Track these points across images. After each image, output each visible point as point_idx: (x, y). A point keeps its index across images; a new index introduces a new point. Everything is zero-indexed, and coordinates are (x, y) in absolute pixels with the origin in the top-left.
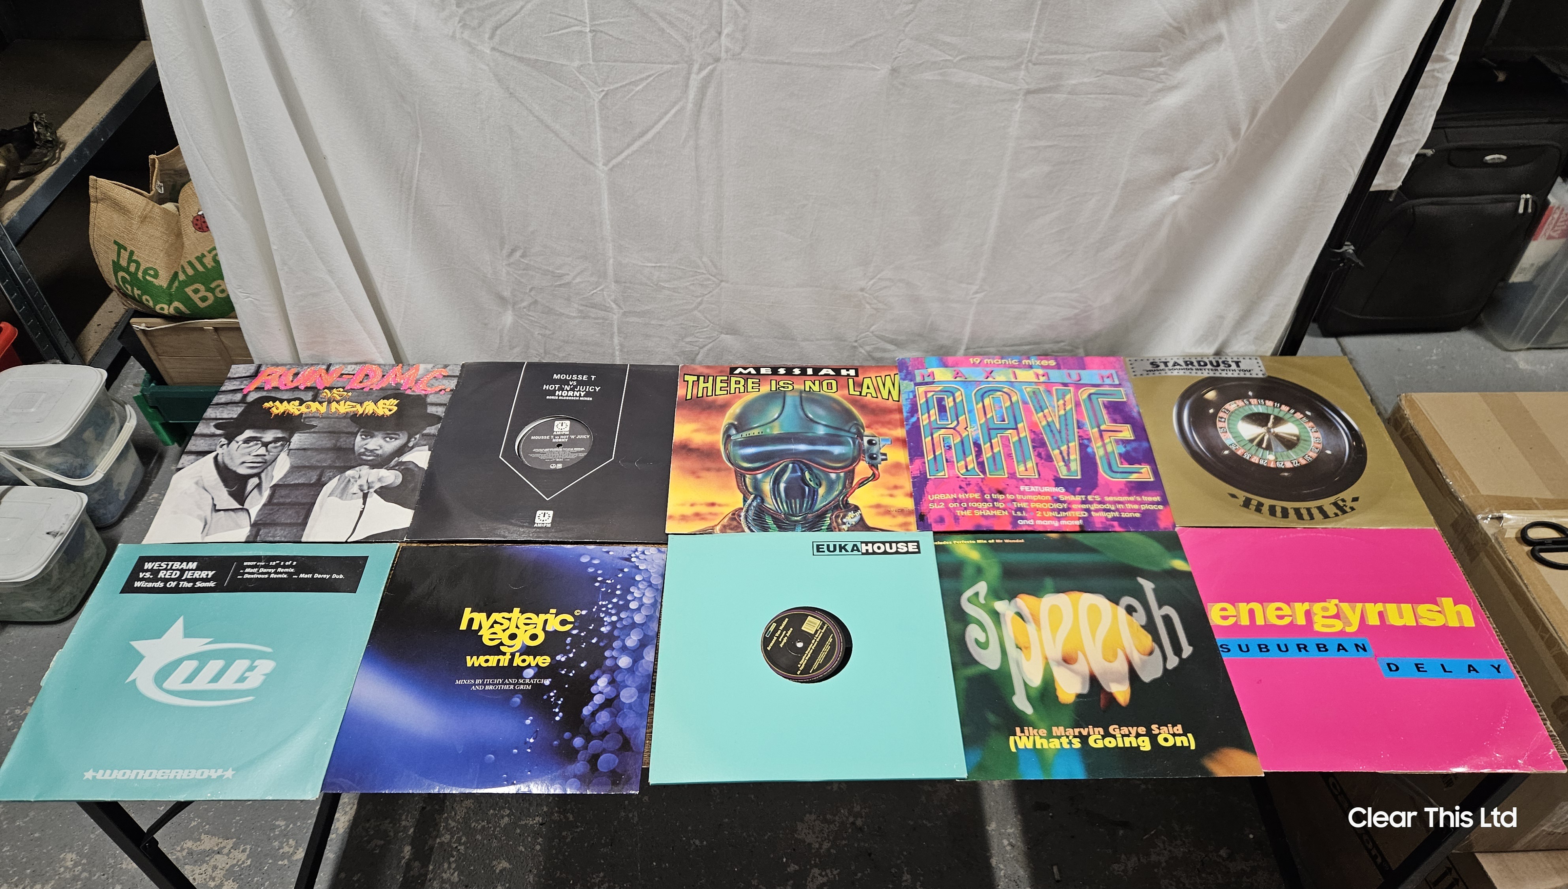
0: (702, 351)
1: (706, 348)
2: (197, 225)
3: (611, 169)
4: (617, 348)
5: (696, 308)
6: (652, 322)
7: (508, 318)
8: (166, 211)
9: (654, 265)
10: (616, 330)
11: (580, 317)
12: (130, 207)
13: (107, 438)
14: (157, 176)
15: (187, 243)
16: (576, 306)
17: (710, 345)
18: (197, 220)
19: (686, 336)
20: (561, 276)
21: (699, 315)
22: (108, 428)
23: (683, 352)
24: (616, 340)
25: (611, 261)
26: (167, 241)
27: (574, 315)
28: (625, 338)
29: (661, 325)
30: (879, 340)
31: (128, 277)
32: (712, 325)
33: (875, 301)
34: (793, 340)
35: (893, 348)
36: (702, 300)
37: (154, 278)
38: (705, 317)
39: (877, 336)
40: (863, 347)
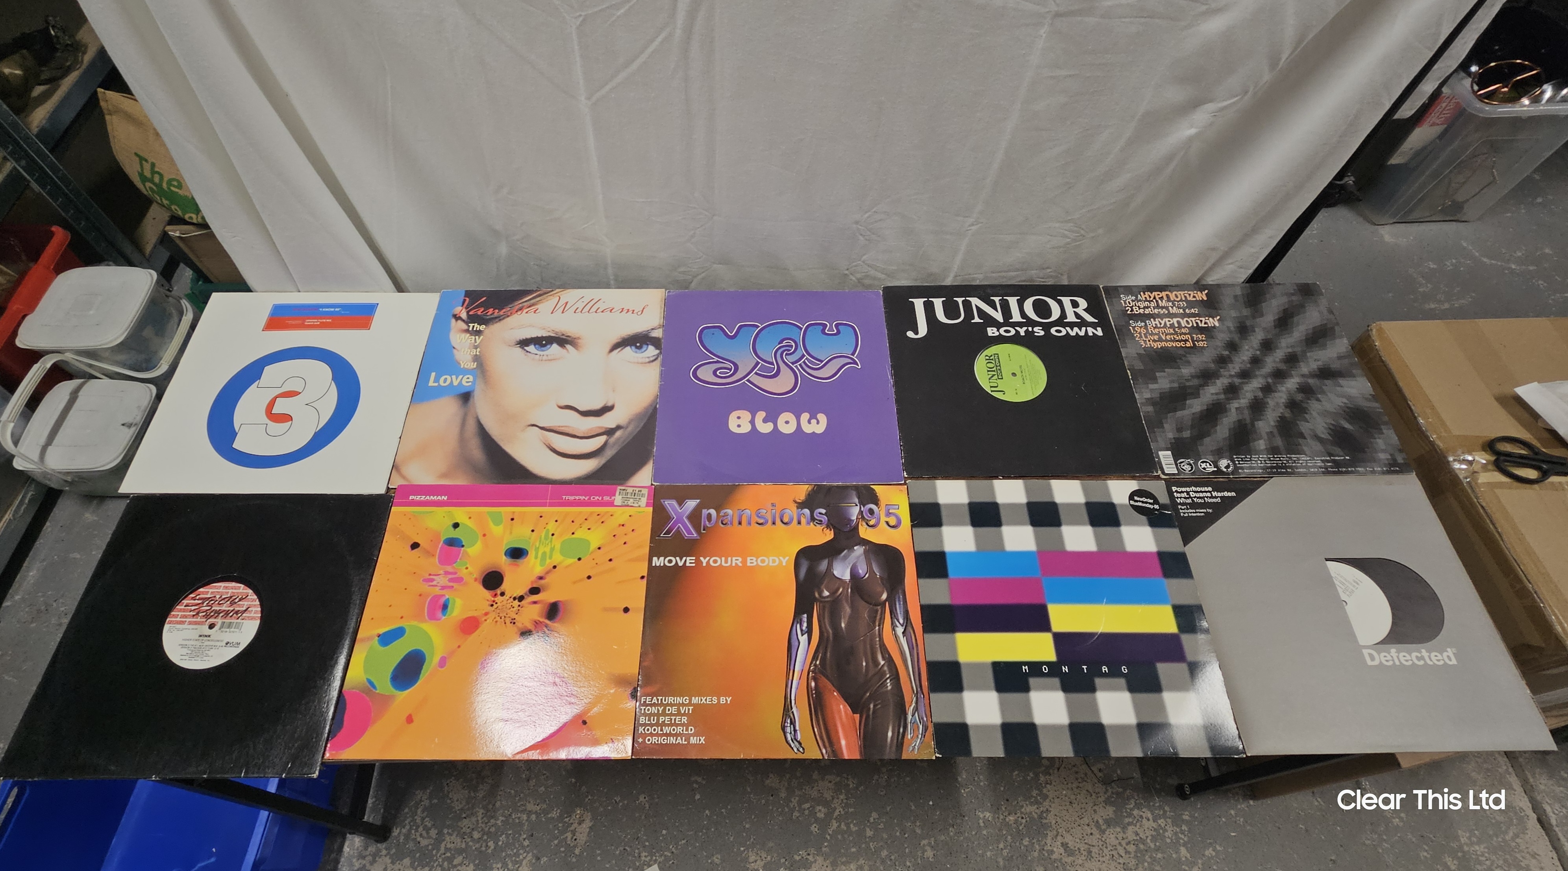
0: (696, 279)
1: (700, 277)
3: (595, 103)
4: (612, 278)
5: (689, 240)
6: (644, 258)
7: (503, 250)
9: (644, 200)
11: (574, 250)
12: (141, 119)
13: (167, 330)
16: (569, 239)
17: (703, 275)
19: (678, 266)
20: (550, 212)
21: (691, 246)
22: (166, 324)
23: (677, 281)
24: (610, 271)
25: (600, 197)
27: (568, 246)
28: (619, 269)
30: (870, 269)
31: (154, 188)
32: (704, 256)
33: (869, 233)
34: (785, 269)
35: (883, 276)
36: (694, 233)
37: (178, 188)
38: (698, 249)
39: (868, 265)
40: (853, 275)
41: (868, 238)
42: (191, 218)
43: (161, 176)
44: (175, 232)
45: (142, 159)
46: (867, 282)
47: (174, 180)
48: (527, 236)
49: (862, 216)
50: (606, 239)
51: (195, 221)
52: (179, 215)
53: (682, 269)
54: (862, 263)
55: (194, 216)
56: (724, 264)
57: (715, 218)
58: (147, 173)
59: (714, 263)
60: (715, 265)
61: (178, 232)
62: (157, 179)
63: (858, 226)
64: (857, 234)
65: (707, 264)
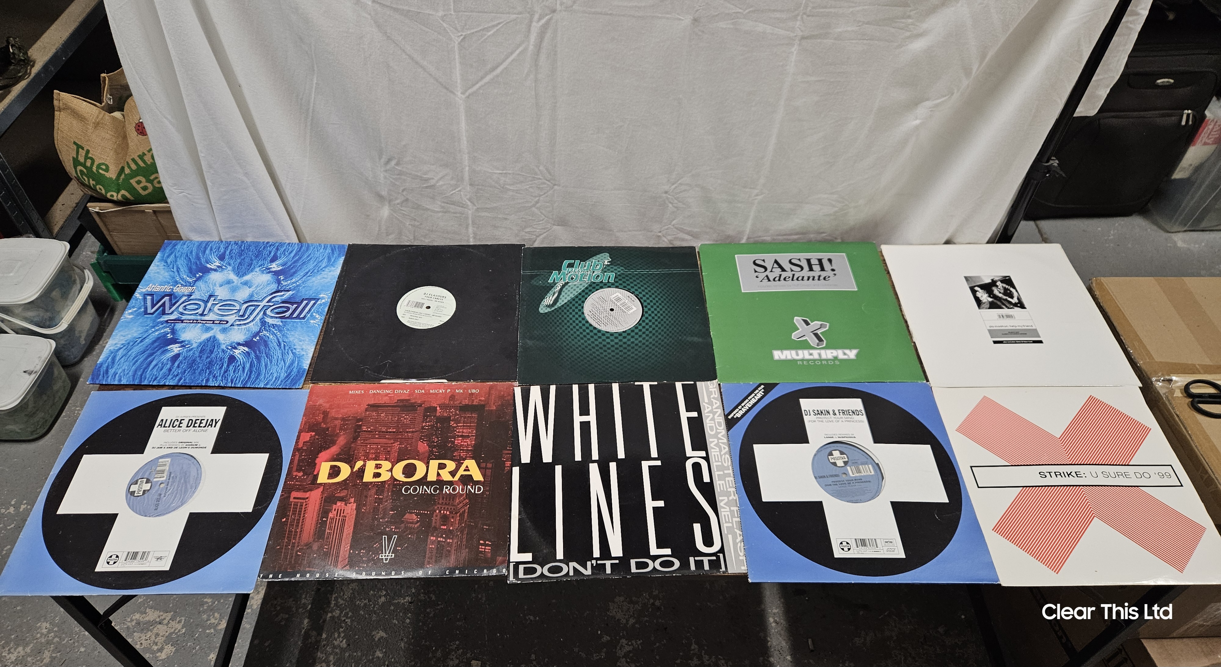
0: (538, 239)
1: (541, 237)
2: (138, 130)
3: (468, 97)
4: (471, 236)
5: (534, 205)
6: (499, 216)
7: (386, 212)
8: (114, 118)
9: (501, 172)
10: (470, 222)
11: (442, 212)
12: (85, 115)
13: (71, 295)
14: (107, 91)
15: (131, 144)
16: (440, 203)
17: (545, 235)
18: (139, 126)
19: (526, 227)
20: (427, 180)
21: (536, 211)
22: (71, 288)
23: (524, 240)
24: (471, 230)
25: (467, 168)
26: (116, 142)
27: (438, 209)
28: (477, 228)
29: (506, 219)
30: (679, 232)
31: (85, 170)
32: (546, 218)
33: (676, 201)
34: (610, 230)
35: (690, 237)
36: (539, 200)
37: (105, 171)
38: (541, 212)
39: (677, 228)
40: (665, 237)
41: (675, 205)
42: (112, 196)
43: (93, 160)
44: (94, 208)
45: (79, 147)
46: (677, 243)
47: (103, 164)
48: (407, 200)
49: (670, 187)
50: (469, 203)
51: (115, 198)
52: (101, 194)
53: (527, 230)
54: (672, 227)
55: (115, 194)
56: (562, 225)
57: (556, 187)
58: (81, 159)
59: (554, 225)
60: (555, 227)
61: (98, 208)
62: (88, 163)
63: (667, 195)
64: (667, 202)
65: (549, 226)
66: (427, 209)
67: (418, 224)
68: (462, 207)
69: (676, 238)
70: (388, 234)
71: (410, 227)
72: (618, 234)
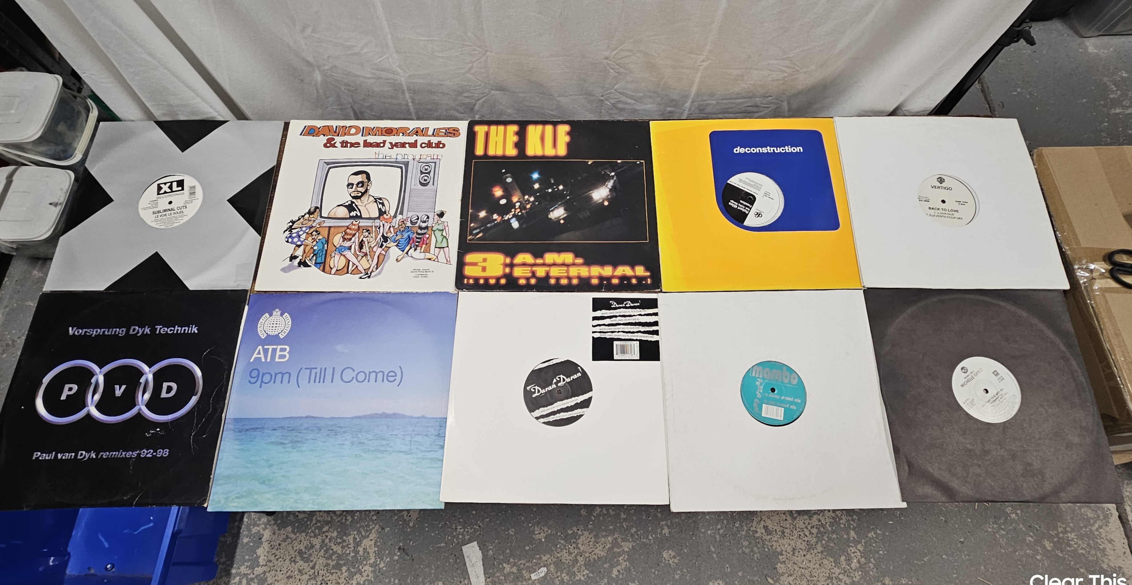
0: (478, 103)
1: (481, 101)
4: (409, 101)
5: (468, 71)
6: (434, 82)
7: (318, 77)
9: (427, 39)
10: (405, 88)
11: (375, 78)
16: (369, 70)
17: (484, 99)
19: (463, 92)
20: (350, 47)
21: (471, 76)
22: (77, 120)
23: (463, 104)
24: (407, 95)
25: (389, 36)
27: (369, 76)
28: (414, 93)
29: (441, 85)
30: (621, 96)
32: (483, 84)
33: (617, 67)
35: (633, 102)
36: (472, 66)
38: (477, 79)
39: (618, 92)
40: (607, 100)
41: (617, 71)
46: (620, 106)
48: (335, 66)
49: (610, 53)
50: (400, 71)
53: (465, 95)
54: (615, 91)
56: (500, 90)
57: (488, 53)
59: (492, 89)
60: (493, 92)
63: (608, 61)
64: (608, 68)
65: (486, 91)
66: (359, 76)
67: (354, 89)
68: (394, 74)
69: (619, 102)
70: (327, 98)
71: (347, 91)
72: (559, 99)
